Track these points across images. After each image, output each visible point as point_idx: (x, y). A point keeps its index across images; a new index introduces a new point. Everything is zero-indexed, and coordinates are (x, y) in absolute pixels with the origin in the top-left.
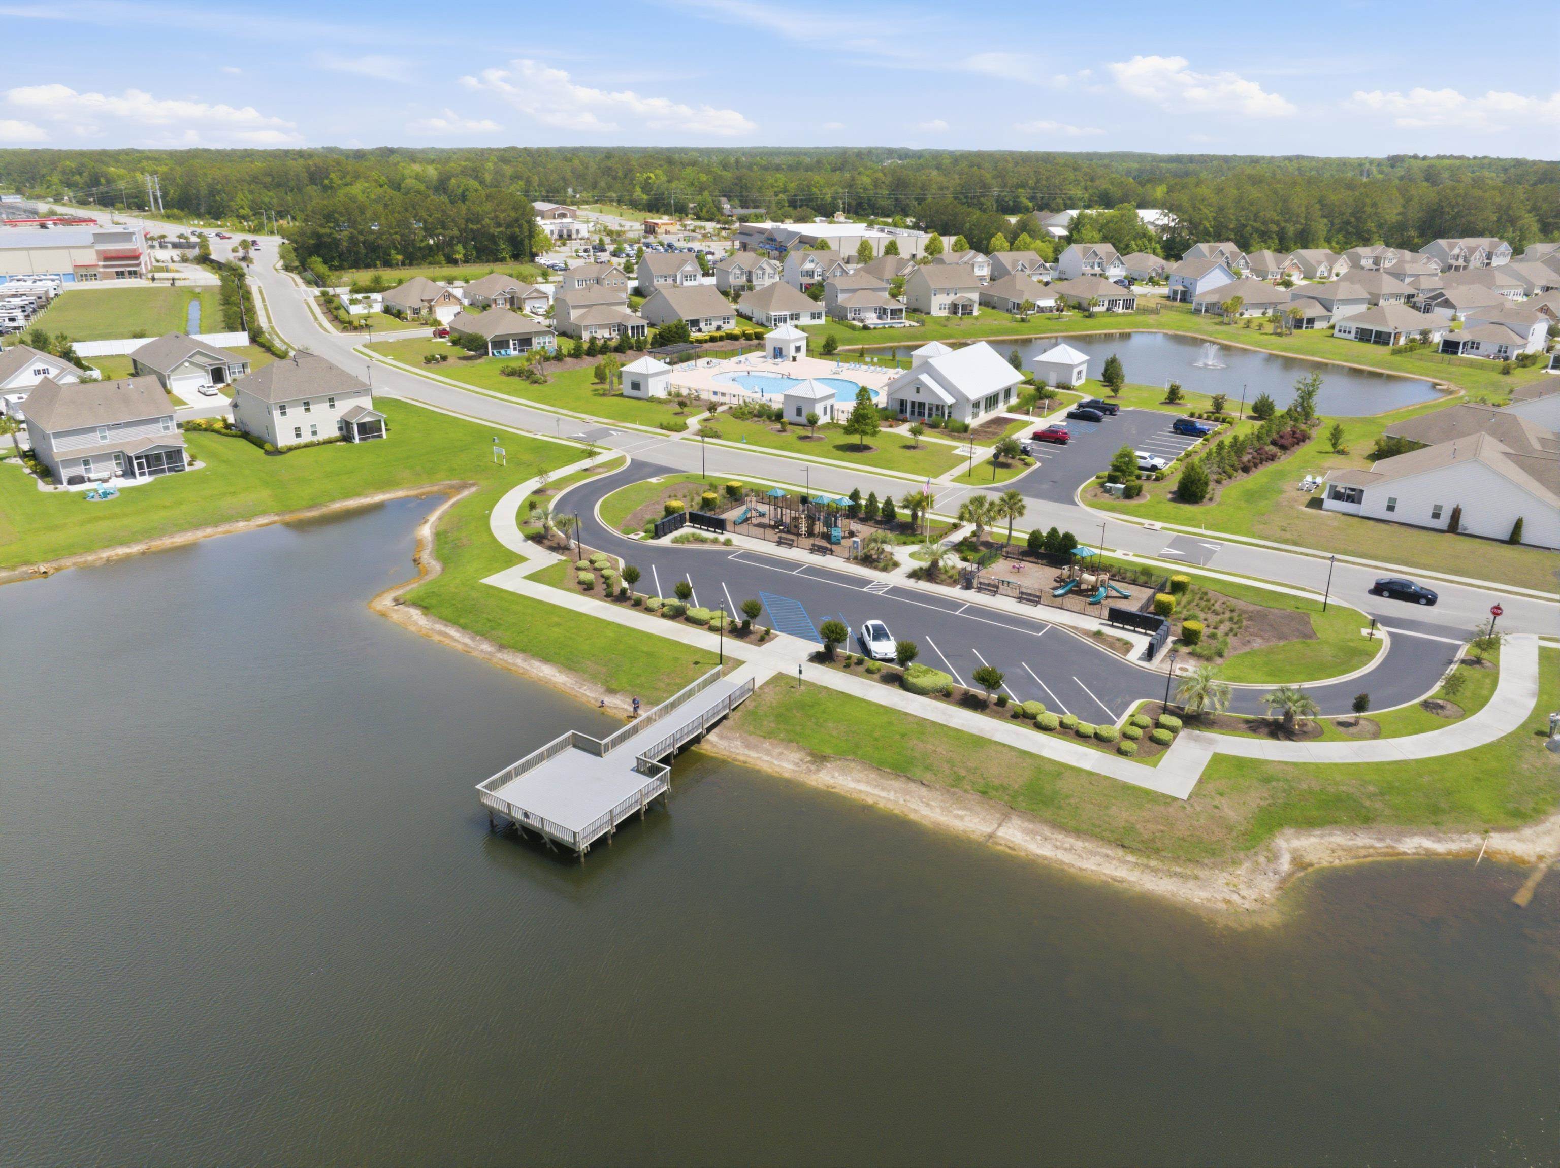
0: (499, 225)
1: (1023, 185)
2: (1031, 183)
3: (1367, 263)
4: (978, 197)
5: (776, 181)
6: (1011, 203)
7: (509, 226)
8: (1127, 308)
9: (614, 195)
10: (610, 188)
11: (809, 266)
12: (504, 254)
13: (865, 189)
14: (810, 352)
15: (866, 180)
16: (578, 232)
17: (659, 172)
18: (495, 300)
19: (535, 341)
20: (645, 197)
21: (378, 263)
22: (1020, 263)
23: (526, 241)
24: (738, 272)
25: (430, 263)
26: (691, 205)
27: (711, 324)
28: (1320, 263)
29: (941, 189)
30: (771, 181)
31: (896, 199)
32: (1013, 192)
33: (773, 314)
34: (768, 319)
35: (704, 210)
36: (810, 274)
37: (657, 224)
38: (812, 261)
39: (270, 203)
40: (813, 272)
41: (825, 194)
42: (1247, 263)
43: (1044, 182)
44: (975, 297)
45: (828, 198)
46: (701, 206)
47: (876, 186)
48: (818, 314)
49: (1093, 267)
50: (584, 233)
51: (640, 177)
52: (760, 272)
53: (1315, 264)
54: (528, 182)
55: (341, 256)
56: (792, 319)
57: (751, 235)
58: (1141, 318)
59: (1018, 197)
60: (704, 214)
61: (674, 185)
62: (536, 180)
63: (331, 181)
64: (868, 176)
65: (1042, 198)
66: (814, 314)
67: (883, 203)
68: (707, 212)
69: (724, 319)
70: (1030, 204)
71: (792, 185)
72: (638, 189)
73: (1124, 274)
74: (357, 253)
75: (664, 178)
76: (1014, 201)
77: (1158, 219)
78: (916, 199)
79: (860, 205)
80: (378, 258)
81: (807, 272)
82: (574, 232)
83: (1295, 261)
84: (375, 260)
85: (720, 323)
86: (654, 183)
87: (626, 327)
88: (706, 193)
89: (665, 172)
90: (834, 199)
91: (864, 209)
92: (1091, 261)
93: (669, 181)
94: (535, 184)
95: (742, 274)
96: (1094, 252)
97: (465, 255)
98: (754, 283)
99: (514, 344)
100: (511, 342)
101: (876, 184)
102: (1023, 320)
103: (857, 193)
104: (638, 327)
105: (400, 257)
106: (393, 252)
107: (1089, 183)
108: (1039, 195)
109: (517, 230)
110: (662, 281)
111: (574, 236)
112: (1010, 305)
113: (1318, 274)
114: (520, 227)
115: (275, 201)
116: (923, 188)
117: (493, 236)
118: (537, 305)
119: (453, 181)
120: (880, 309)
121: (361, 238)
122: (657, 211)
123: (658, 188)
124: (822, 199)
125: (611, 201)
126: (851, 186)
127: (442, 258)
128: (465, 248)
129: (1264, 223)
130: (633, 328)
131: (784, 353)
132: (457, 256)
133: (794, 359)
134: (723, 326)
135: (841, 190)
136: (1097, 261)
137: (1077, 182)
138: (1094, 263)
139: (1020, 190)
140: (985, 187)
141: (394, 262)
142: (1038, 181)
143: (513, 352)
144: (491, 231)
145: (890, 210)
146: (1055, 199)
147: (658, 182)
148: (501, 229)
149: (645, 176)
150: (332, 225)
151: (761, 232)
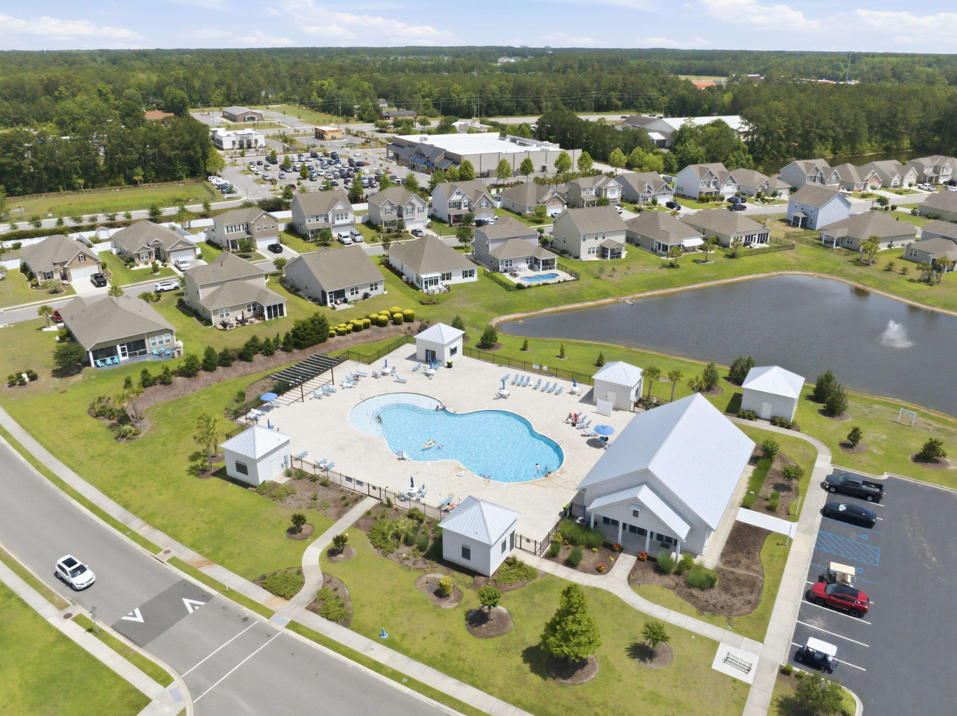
0: (175, 148)
1: (613, 89)
2: (619, 85)
3: (928, 171)
4: (580, 99)
5: (423, 86)
6: (605, 102)
7: (187, 148)
8: (762, 242)
9: (297, 98)
10: (294, 91)
11: (456, 198)
12: (181, 173)
13: (493, 94)
14: (467, 352)
15: (494, 87)
16: (256, 141)
17: (331, 80)
18: (139, 255)
19: (148, 342)
20: (320, 100)
21: (60, 187)
22: (646, 185)
23: (201, 162)
24: (389, 207)
25: (112, 185)
26: (356, 107)
27: (357, 293)
28: (894, 174)
29: (551, 92)
30: (419, 86)
31: (517, 102)
32: (606, 94)
33: (423, 276)
34: (419, 280)
35: (367, 113)
36: (458, 205)
37: (324, 131)
38: (459, 194)
39: (7, 112)
40: (460, 203)
41: (462, 99)
42: (837, 177)
43: (630, 86)
44: (621, 239)
45: (465, 101)
46: (363, 109)
47: (501, 91)
48: (470, 271)
49: (708, 186)
50: (262, 142)
51: (316, 83)
52: (409, 207)
53: (890, 176)
54: (229, 88)
55: (24, 180)
56: (443, 279)
57: (403, 147)
58: (779, 256)
59: (610, 98)
60: (365, 116)
61: (341, 92)
62: (235, 86)
63: (60, 93)
64: (495, 83)
65: (628, 99)
66: (466, 272)
67: (508, 104)
68: (368, 115)
69: (372, 285)
70: (620, 103)
71: (436, 90)
72: (315, 94)
73: (735, 191)
74: (40, 179)
75: (334, 86)
76: (607, 102)
77: (740, 128)
78: (533, 101)
79: (489, 106)
80: (61, 183)
81: (455, 203)
82: (253, 141)
83: (876, 174)
84: (59, 184)
85: (368, 290)
86: (327, 90)
87: (262, 308)
88: (367, 100)
89: (335, 80)
90: (469, 102)
91: (493, 110)
92: (707, 180)
93: (339, 88)
94: (235, 89)
95: (392, 209)
96: (710, 172)
97: (144, 176)
98: (405, 218)
99: (123, 350)
100: (119, 348)
101: (502, 89)
102: (672, 266)
103: (487, 98)
104: (275, 307)
105: (81, 181)
106: (74, 176)
107: (663, 86)
108: (626, 96)
109: (192, 153)
110: (314, 221)
111: (253, 145)
112: (655, 246)
113: (892, 184)
114: (194, 149)
115: (10, 110)
116: (537, 93)
117: (170, 158)
118: (181, 260)
119: (167, 89)
120: (531, 258)
121: (42, 165)
122: (329, 113)
123: (329, 94)
124: (460, 102)
125: (295, 101)
126: (481, 92)
127: (122, 180)
128: (143, 169)
129: (824, 129)
130: (269, 308)
131: (437, 356)
132: (136, 178)
133: (450, 365)
134: (370, 292)
135: (474, 95)
136: (713, 180)
137: (654, 86)
138: (709, 182)
139: (612, 93)
140: (584, 90)
141: (77, 186)
142: (625, 85)
143: (121, 358)
144: (167, 154)
145: (513, 110)
146: (638, 99)
147: (329, 88)
148: (177, 152)
149: (320, 82)
150: (11, 154)
151: (412, 145)
